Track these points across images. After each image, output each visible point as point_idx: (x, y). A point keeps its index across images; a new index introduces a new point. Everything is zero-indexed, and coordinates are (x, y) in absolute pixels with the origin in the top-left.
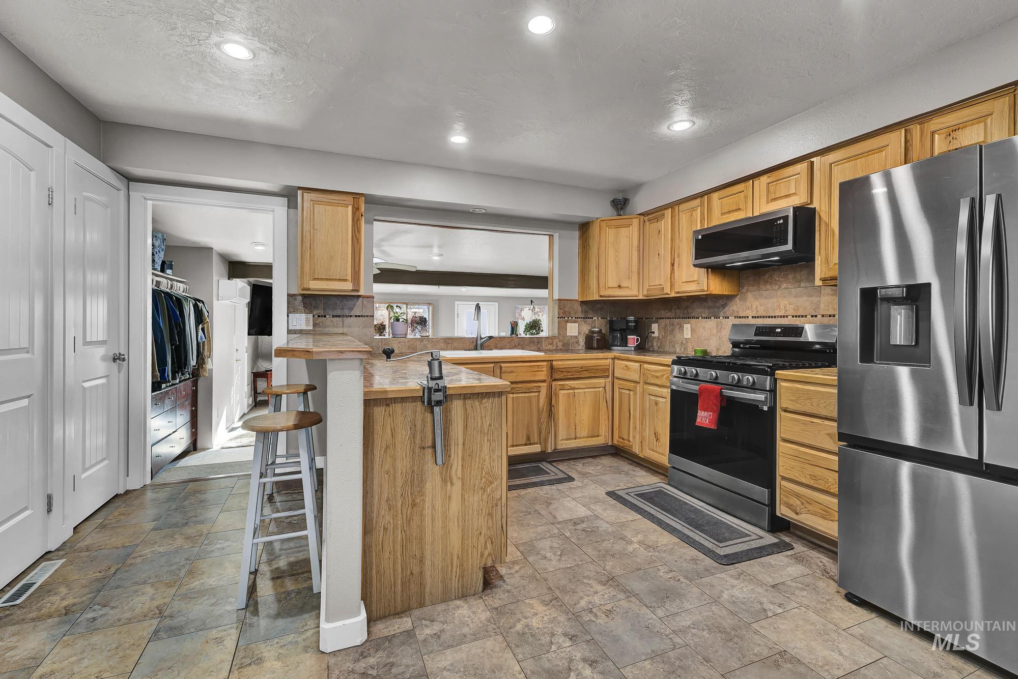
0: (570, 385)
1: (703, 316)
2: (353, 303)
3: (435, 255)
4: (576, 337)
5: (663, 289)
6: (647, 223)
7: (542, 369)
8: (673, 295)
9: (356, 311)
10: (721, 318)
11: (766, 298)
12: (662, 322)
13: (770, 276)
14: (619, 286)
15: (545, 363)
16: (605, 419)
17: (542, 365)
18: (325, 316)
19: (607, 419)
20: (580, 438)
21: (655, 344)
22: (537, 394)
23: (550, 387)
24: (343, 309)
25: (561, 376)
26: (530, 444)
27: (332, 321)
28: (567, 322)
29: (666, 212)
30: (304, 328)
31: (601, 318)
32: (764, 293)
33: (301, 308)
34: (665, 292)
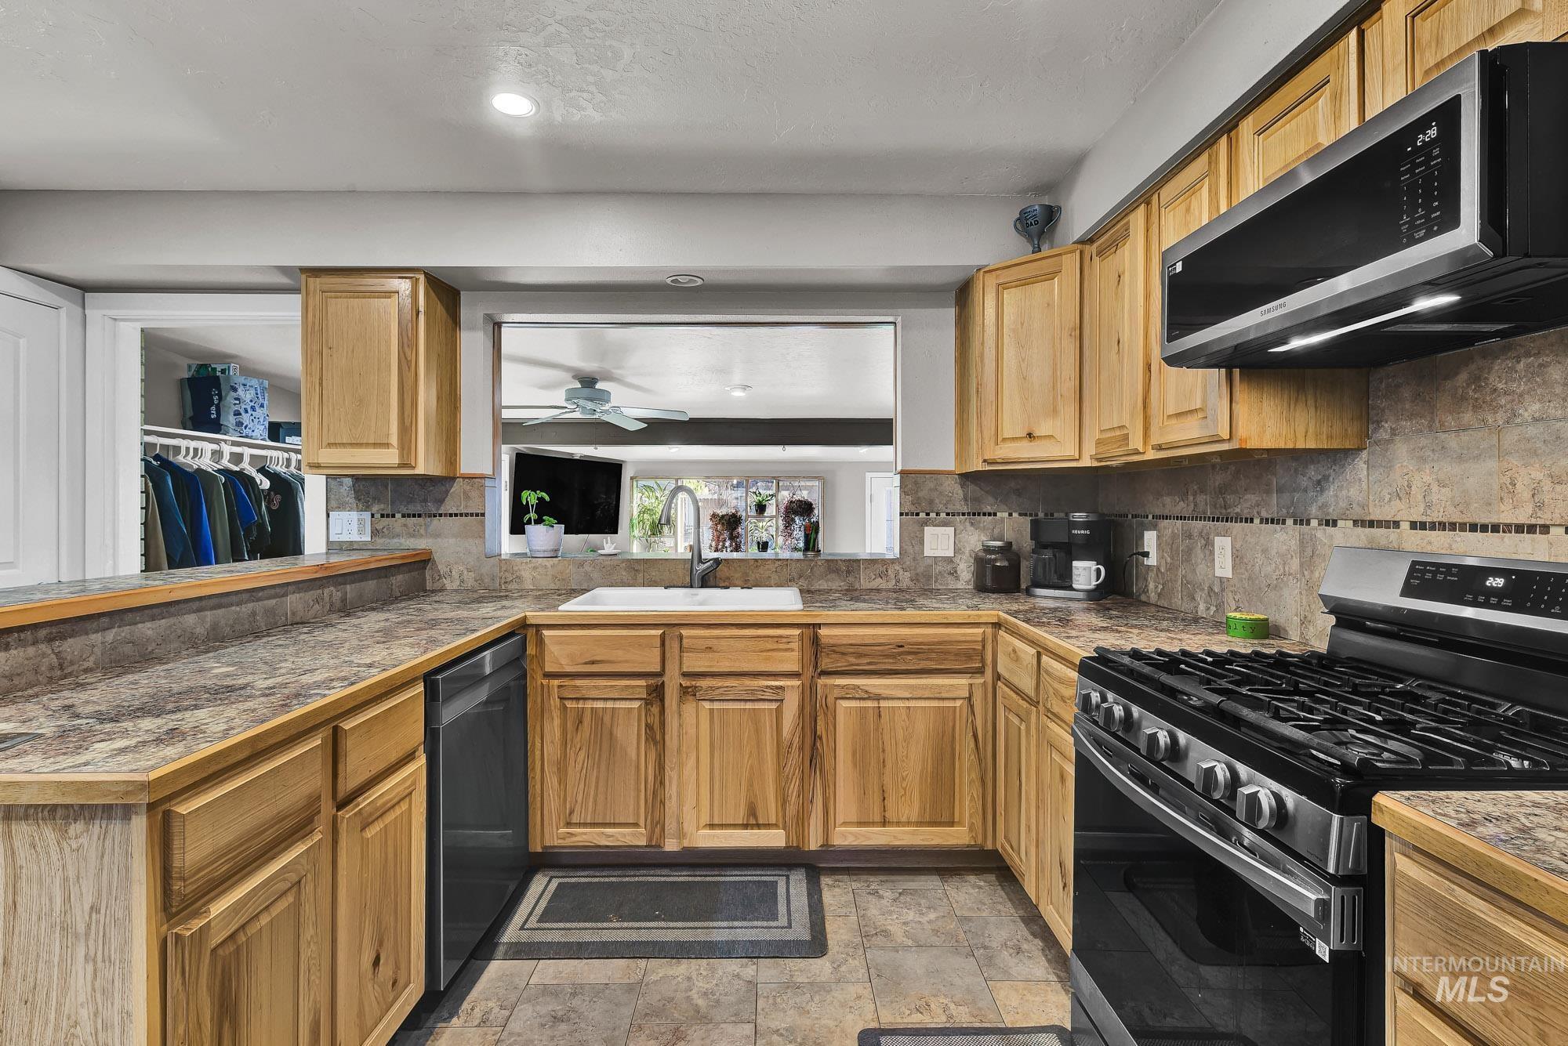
0: (867, 688)
1: (1264, 514)
2: (444, 489)
3: (735, 388)
4: (949, 560)
5: (1126, 437)
6: (1096, 259)
7: (788, 646)
8: (1151, 455)
9: (449, 506)
10: (1314, 523)
11: (1460, 459)
12: (1165, 528)
13: (1476, 380)
14: (1030, 435)
15: (797, 632)
16: (971, 782)
17: (787, 637)
18: (393, 516)
19: (978, 784)
20: (898, 824)
21: (1151, 586)
22: (774, 706)
23: (809, 694)
24: (425, 501)
25: (841, 665)
26: (758, 826)
27: (405, 525)
28: (925, 523)
29: (1131, 217)
30: (355, 537)
31: (1020, 515)
32: (1452, 441)
33: (351, 499)
34: (1131, 447)
